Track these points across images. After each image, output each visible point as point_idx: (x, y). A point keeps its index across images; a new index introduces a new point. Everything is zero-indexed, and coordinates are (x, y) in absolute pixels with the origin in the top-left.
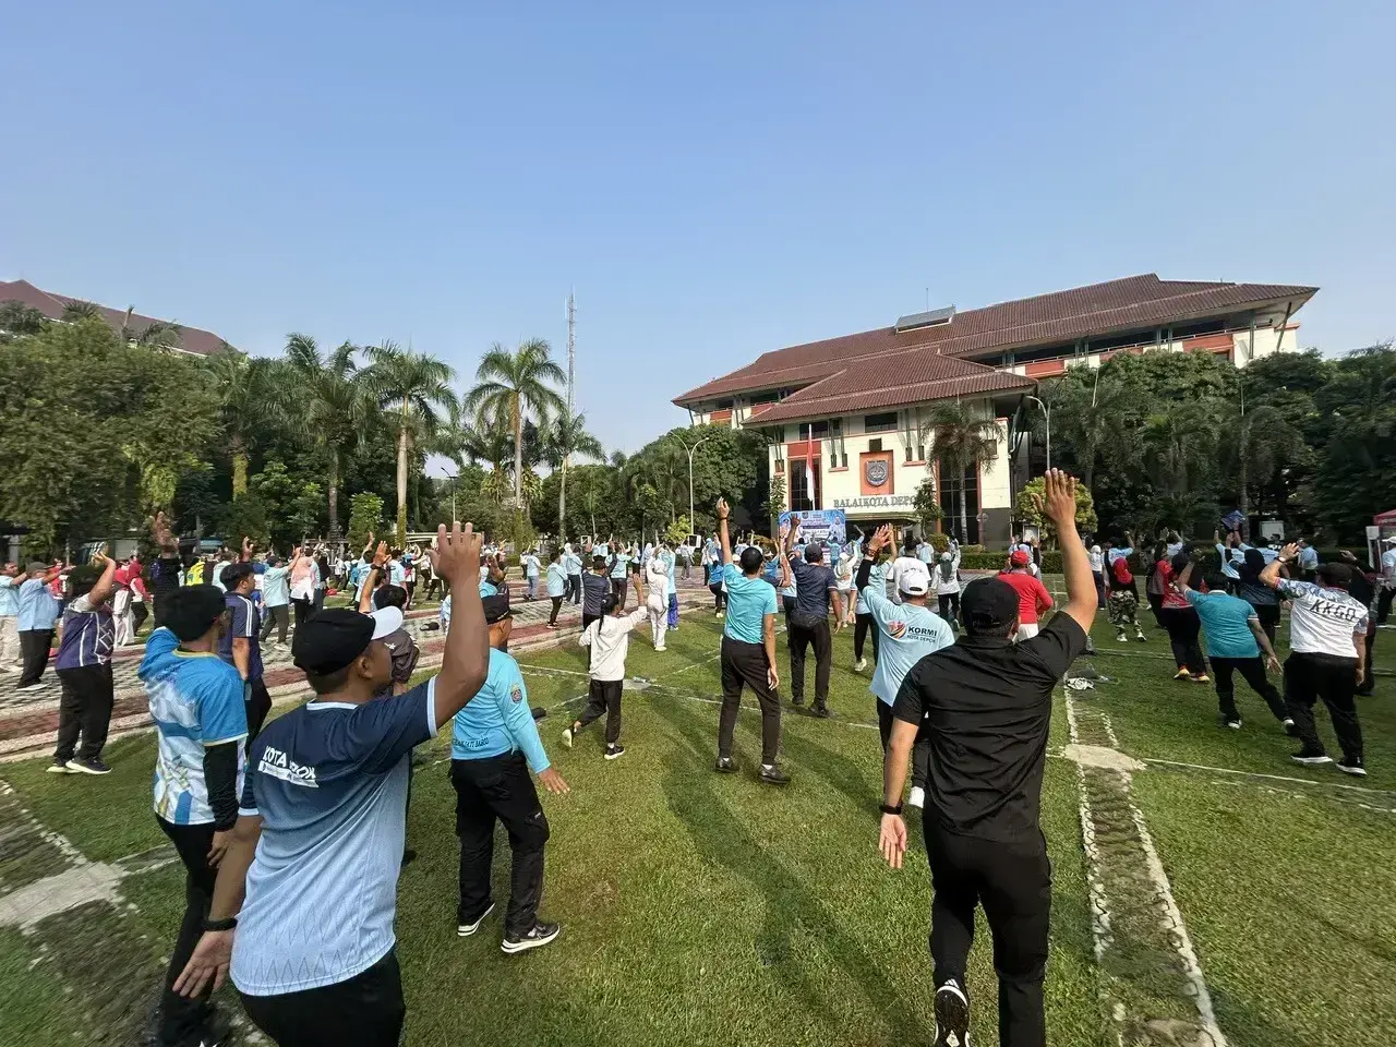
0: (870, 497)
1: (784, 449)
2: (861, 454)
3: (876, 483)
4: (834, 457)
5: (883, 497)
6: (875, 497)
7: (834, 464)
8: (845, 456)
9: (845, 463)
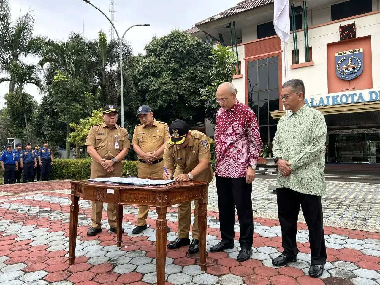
0: (340, 94)
1: (241, 49)
2: (329, 45)
3: (348, 77)
4: (295, 53)
5: (358, 92)
6: (347, 93)
7: (295, 60)
8: (309, 50)
9: (308, 58)
